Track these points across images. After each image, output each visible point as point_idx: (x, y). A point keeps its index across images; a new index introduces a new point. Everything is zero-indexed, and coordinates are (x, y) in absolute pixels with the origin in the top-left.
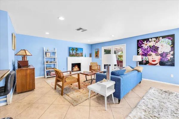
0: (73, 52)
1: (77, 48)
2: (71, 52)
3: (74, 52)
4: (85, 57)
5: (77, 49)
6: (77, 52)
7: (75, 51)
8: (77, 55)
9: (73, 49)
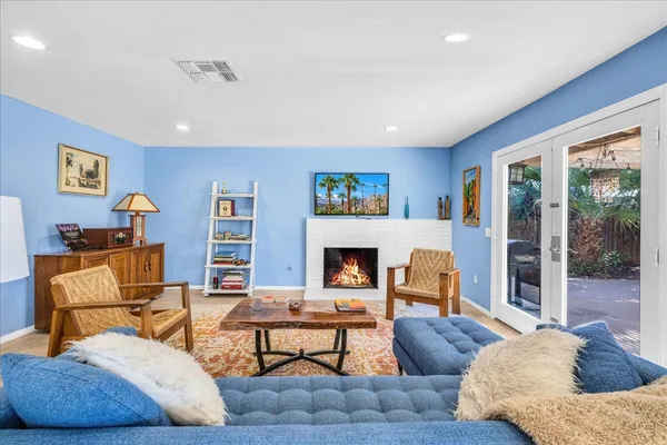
0: (329, 195)
1: (351, 175)
2: (322, 194)
3: (335, 196)
4: (404, 221)
5: (352, 180)
6: (353, 194)
7: (342, 188)
8: (351, 209)
9: (331, 181)
